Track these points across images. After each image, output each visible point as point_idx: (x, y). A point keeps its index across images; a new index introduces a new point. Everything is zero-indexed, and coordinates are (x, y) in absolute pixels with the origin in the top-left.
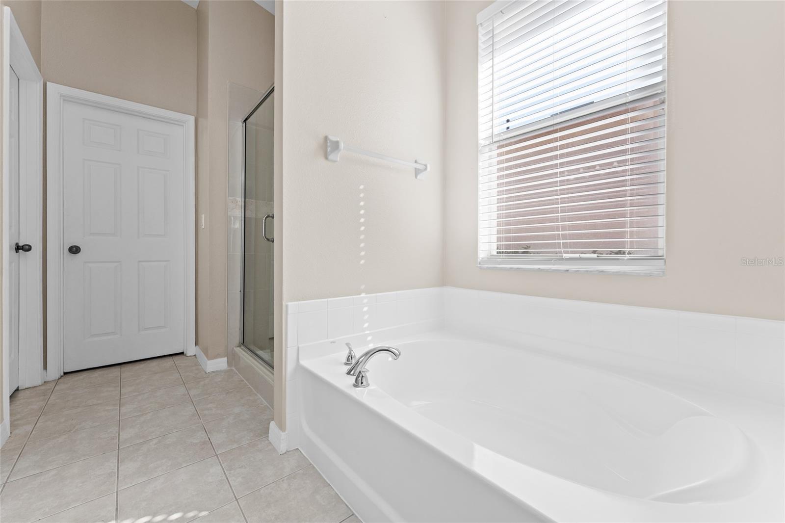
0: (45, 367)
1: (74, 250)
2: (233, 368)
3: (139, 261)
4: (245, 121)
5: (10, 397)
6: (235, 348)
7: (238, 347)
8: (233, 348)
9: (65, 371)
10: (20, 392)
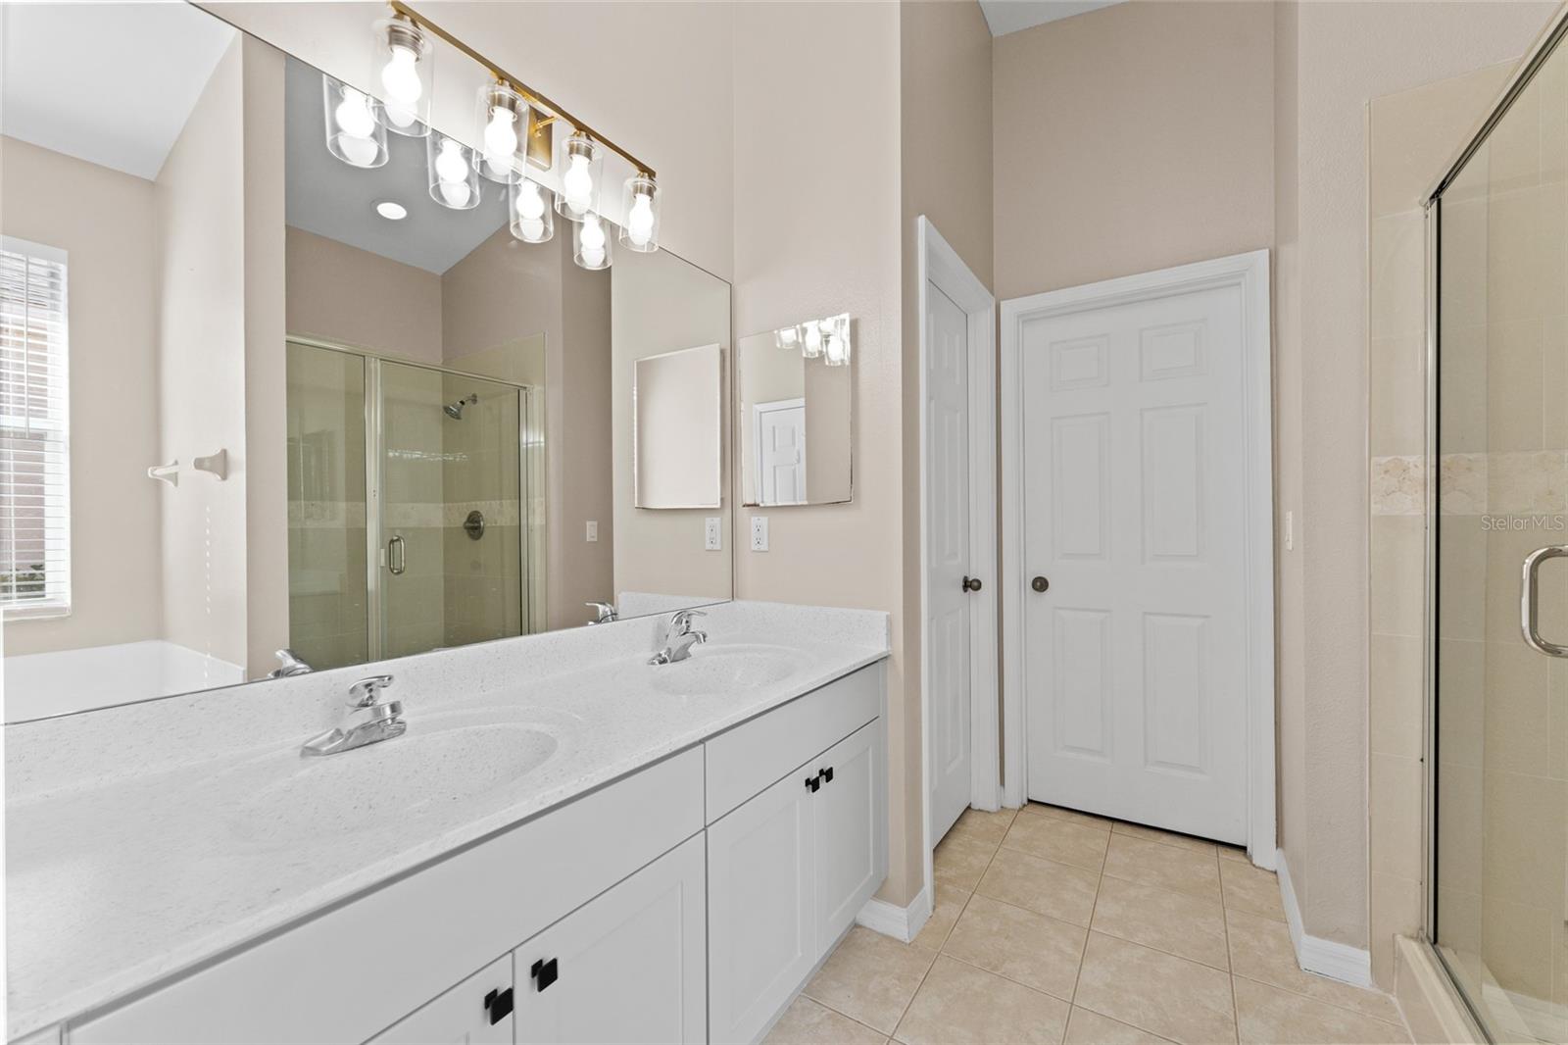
0: (1002, 783)
1: (1040, 584)
2: (1394, 999)
3: (1145, 613)
4: (1437, 195)
5: (934, 851)
6: (1399, 938)
7: (1412, 937)
8: (1394, 935)
9: (1030, 798)
10: (974, 814)
